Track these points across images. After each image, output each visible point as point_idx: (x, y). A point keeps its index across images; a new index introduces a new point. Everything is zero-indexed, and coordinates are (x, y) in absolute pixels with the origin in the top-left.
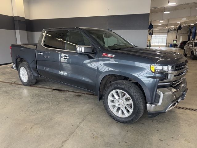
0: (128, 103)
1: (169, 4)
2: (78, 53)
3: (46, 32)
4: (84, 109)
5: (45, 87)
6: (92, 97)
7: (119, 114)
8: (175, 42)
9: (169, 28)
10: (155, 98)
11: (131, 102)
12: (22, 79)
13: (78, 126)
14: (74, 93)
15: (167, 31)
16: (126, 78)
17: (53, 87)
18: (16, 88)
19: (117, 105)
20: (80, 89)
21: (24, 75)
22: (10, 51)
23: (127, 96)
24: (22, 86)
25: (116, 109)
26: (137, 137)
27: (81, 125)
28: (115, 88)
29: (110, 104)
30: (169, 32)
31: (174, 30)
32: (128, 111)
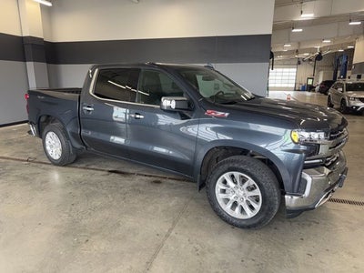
0: (252, 194)
1: (303, 16)
2: (164, 110)
3: (97, 70)
4: (171, 205)
5: (93, 167)
6: (179, 183)
7: (236, 214)
8: (310, 82)
9: (300, 56)
10: (299, 186)
11: (258, 192)
12: (50, 153)
13: (167, 236)
14: (149, 178)
15: (296, 62)
16: (244, 152)
17: (107, 166)
18: (39, 171)
19: (232, 198)
20: (164, 171)
21: (54, 146)
22: (25, 103)
23: (251, 182)
24: (50, 166)
25: (230, 205)
26: (269, 251)
27: (173, 233)
28: (229, 170)
29: (220, 197)
30: (299, 63)
31: (310, 60)
32: (252, 208)
